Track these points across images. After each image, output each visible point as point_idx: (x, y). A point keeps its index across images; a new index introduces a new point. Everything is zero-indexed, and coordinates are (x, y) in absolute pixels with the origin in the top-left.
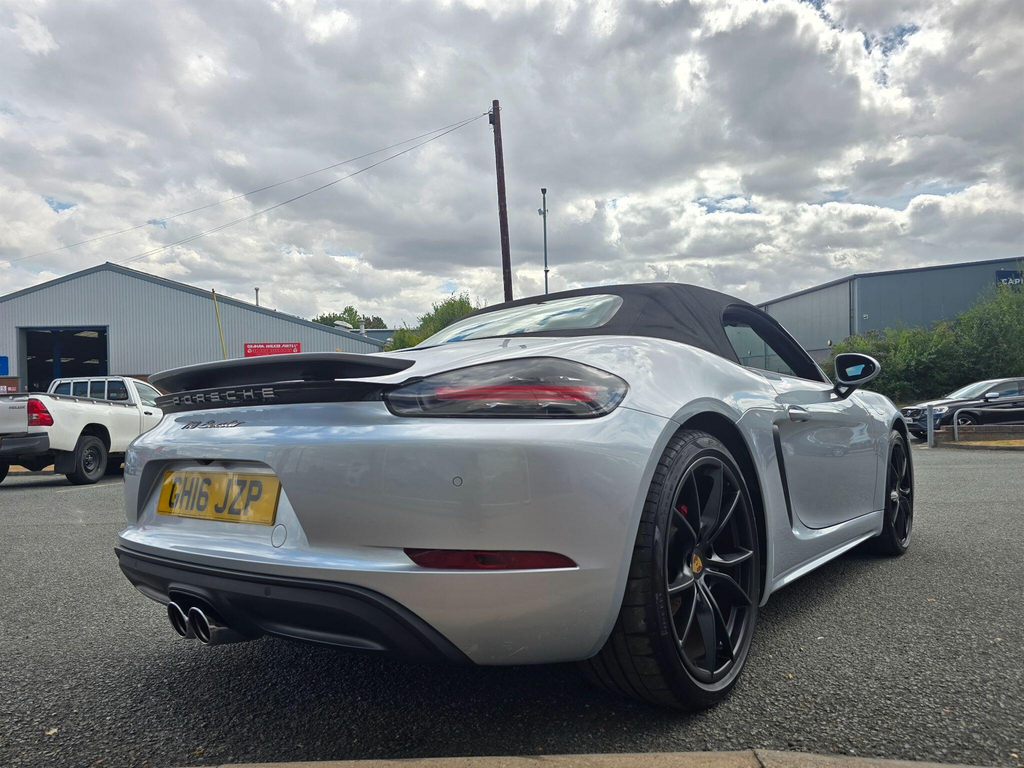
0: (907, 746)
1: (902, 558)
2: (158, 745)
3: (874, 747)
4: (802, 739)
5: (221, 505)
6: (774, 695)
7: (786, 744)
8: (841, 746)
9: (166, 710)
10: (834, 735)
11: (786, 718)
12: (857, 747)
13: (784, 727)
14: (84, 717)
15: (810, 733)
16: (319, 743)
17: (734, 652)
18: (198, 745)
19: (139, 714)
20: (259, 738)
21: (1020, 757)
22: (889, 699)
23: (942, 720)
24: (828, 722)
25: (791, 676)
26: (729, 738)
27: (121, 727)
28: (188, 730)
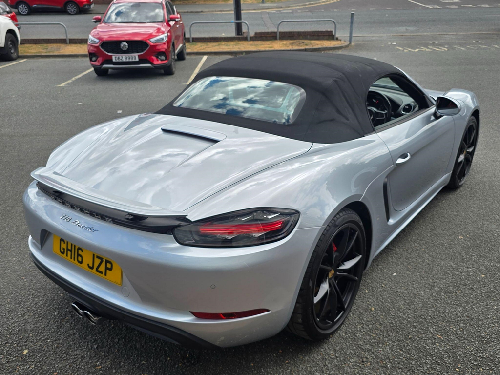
0: (413, 363)
1: (459, 191)
2: (78, 362)
3: (399, 363)
4: (368, 357)
5: (91, 265)
6: (363, 323)
7: (361, 360)
8: (384, 362)
9: (74, 334)
10: (383, 355)
11: (364, 342)
12: (391, 363)
13: (362, 348)
14: (37, 340)
15: (373, 353)
16: (152, 360)
17: (346, 307)
18: (97, 362)
19: (62, 336)
20: (124, 357)
21: (459, 371)
22: (415, 327)
23: (435, 343)
24: (383, 344)
25: (373, 309)
26: (337, 357)
27: (57, 347)
28: (89, 349)
